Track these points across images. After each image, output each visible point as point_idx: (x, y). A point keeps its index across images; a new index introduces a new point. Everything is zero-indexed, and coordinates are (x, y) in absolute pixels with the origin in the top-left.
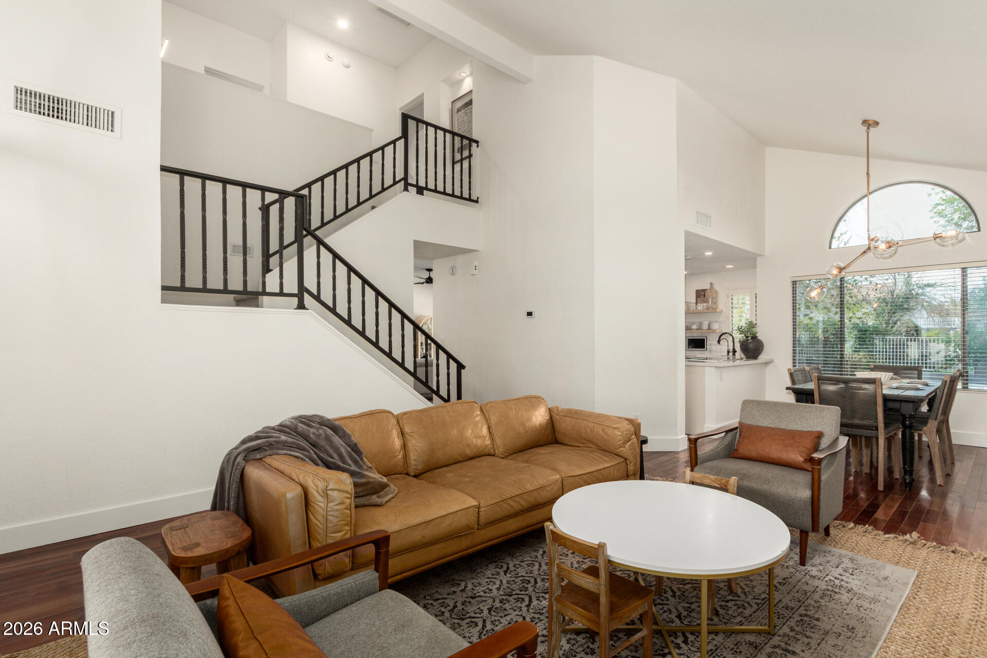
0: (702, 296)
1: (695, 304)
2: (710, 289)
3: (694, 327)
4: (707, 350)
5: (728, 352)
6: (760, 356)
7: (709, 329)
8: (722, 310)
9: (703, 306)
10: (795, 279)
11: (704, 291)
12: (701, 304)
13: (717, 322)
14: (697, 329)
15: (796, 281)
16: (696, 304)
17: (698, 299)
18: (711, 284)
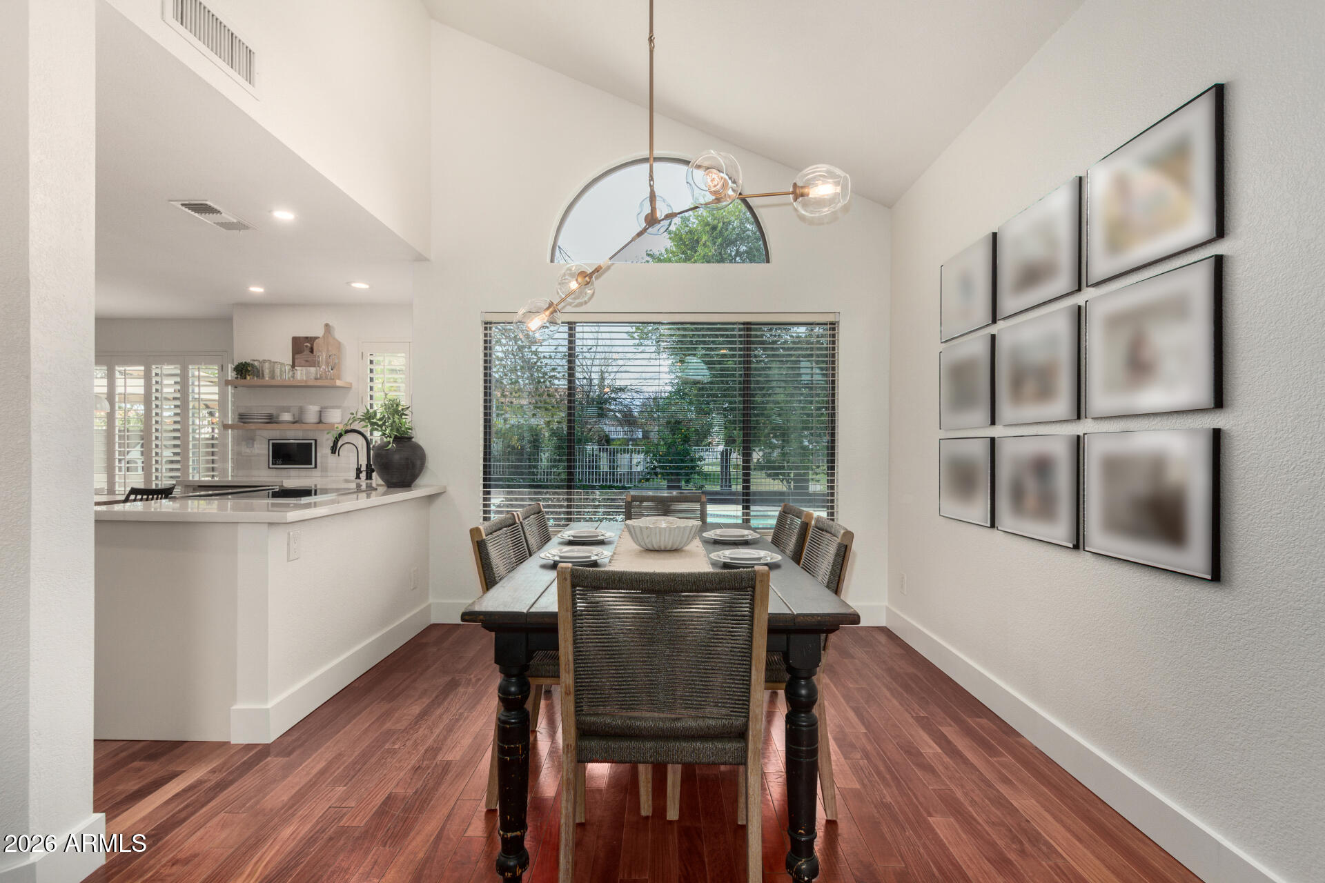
0: (307, 352)
1: (290, 367)
2: (324, 337)
3: (287, 417)
4: (316, 467)
5: (359, 471)
6: (419, 481)
7: (320, 422)
8: (351, 384)
9: (308, 373)
10: (489, 318)
11: (311, 340)
12: (304, 369)
13: (338, 407)
14: (294, 422)
15: (491, 323)
16: (293, 366)
17: (296, 356)
18: (327, 325)
